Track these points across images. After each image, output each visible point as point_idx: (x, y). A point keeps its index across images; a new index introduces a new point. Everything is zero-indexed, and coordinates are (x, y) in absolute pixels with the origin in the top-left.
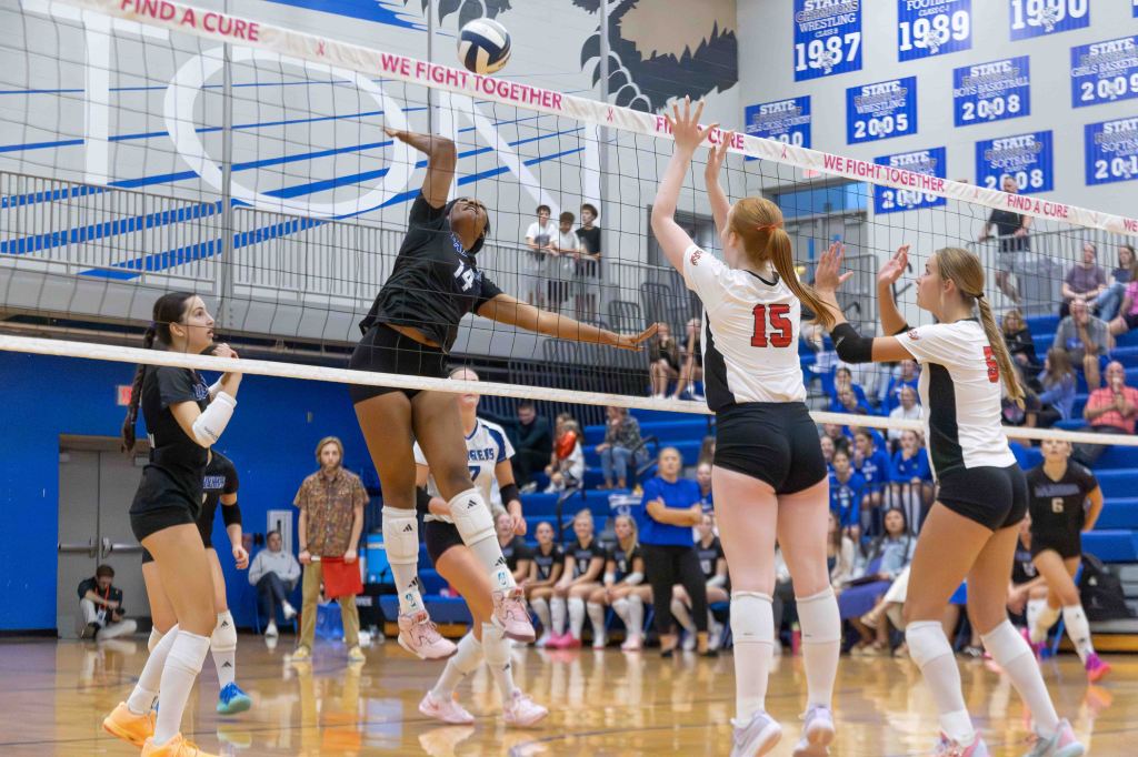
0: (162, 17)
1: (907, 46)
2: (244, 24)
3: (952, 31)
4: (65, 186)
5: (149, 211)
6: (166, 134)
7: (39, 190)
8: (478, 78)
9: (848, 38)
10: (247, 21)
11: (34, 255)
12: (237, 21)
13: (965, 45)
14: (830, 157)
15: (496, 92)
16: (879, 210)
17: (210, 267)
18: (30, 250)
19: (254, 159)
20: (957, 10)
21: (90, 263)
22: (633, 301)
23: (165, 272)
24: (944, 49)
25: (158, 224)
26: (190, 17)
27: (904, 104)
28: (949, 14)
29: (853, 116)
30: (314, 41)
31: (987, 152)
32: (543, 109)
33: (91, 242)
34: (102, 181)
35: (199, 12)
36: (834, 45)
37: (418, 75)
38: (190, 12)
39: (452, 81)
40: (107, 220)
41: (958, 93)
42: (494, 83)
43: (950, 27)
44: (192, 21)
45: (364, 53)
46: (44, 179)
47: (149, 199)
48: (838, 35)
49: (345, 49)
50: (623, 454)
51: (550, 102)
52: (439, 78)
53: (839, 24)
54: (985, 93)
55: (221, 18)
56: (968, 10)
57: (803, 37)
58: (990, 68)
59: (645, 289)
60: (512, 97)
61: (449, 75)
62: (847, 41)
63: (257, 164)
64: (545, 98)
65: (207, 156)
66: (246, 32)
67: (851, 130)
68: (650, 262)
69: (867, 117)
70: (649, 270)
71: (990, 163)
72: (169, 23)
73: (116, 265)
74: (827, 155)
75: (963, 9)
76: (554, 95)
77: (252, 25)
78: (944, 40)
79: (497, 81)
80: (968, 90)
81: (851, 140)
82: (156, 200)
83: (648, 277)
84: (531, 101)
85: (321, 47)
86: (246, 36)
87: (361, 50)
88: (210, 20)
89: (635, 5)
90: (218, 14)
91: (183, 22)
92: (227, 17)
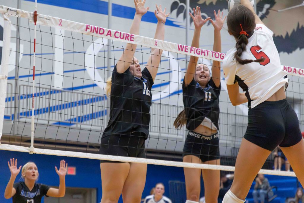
0: (100, 33)
5: (79, 100)
6: (85, 70)
10: (130, 34)
12: (126, 34)
15: (219, 58)
26: (109, 33)
30: (153, 41)
33: (54, 112)
37: (191, 52)
38: (110, 31)
39: (203, 54)
42: (219, 54)
44: (110, 35)
47: (80, 95)
49: (164, 42)
50: (263, 193)
52: (199, 53)
55: (121, 33)
61: (202, 52)
66: (129, 38)
72: (102, 36)
73: (66, 121)
85: (156, 43)
86: (129, 40)
87: (170, 44)
88: (117, 34)
89: (267, 16)
90: (119, 32)
91: (107, 35)
92: (122, 33)
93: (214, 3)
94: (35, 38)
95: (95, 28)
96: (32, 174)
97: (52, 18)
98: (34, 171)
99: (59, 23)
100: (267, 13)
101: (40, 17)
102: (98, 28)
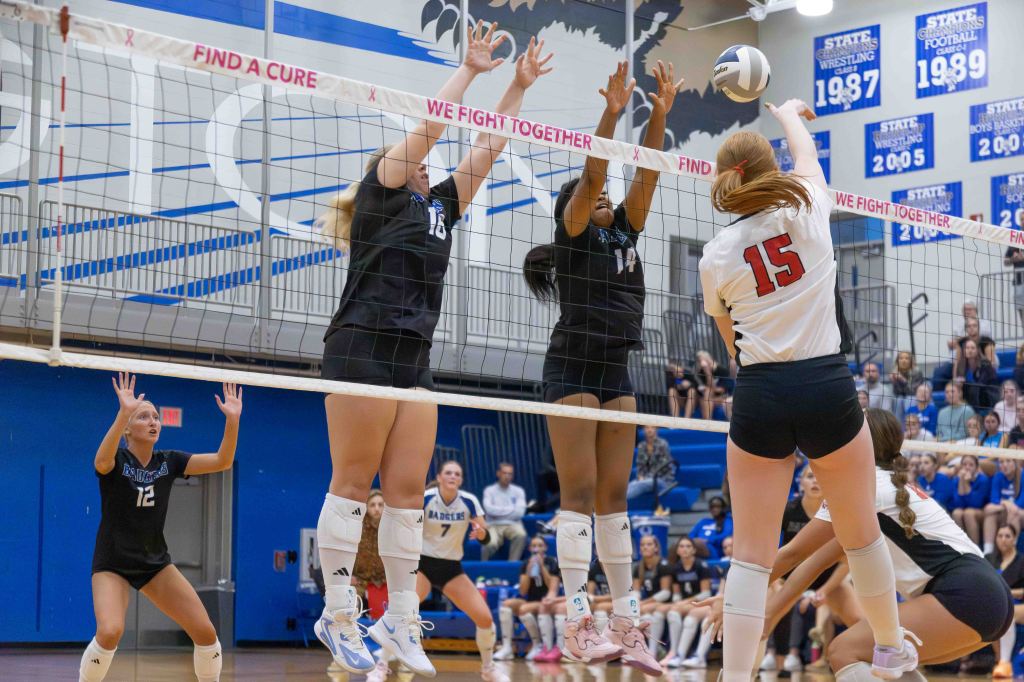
0: (230, 67)
1: (924, 84)
2: (303, 72)
3: (968, 69)
4: (111, 216)
5: (191, 240)
6: (208, 165)
7: (87, 219)
8: (515, 121)
9: (867, 75)
10: (307, 70)
11: (81, 281)
12: (297, 70)
13: (982, 83)
14: (841, 195)
15: (531, 134)
16: (897, 242)
17: (248, 293)
18: (78, 276)
19: (287, 191)
20: (974, 48)
21: (135, 289)
22: (655, 328)
23: (205, 298)
24: (961, 87)
25: (199, 252)
26: (254, 67)
27: (921, 140)
28: (967, 53)
29: (871, 151)
30: (364, 88)
31: (1003, 186)
32: (574, 149)
33: (144, 267)
34: (147, 211)
35: (263, 63)
36: (853, 81)
37: (460, 119)
38: (255, 62)
39: (491, 123)
40: (151, 248)
41: (974, 129)
42: (529, 125)
43: (967, 65)
44: (257, 70)
45: (411, 98)
46: (92, 209)
47: (192, 228)
48: (857, 72)
49: (392, 93)
51: (581, 143)
52: (479, 121)
53: (858, 61)
54: (1001, 130)
55: (283, 67)
56: (986, 50)
57: (824, 74)
58: (1006, 105)
59: (667, 315)
60: (546, 139)
61: (489, 119)
62: (866, 79)
63: (290, 196)
64: (576, 139)
65: (245, 187)
66: (305, 80)
67: (870, 164)
68: (672, 291)
69: (885, 152)
70: (671, 298)
71: (1005, 197)
72: (236, 73)
73: (159, 292)
74: (839, 192)
75: (979, 48)
76: (585, 137)
77: (310, 73)
78: (961, 78)
79: (533, 124)
80: (984, 127)
81: (870, 173)
82: (198, 229)
83: (670, 305)
84: (564, 143)
85: (373, 94)
86: (305, 84)
87: (408, 96)
88: (273, 69)
89: (660, 42)
90: (280, 64)
91: (248, 71)
92: (288, 66)
93: (530, 7)
94: (65, 75)
95: (217, 54)
96: (150, 429)
97: (110, 26)
98: (154, 421)
99: (126, 38)
100: (661, 33)
101: (77, 23)
102: (225, 53)
